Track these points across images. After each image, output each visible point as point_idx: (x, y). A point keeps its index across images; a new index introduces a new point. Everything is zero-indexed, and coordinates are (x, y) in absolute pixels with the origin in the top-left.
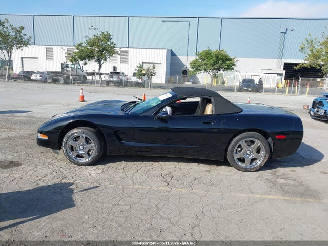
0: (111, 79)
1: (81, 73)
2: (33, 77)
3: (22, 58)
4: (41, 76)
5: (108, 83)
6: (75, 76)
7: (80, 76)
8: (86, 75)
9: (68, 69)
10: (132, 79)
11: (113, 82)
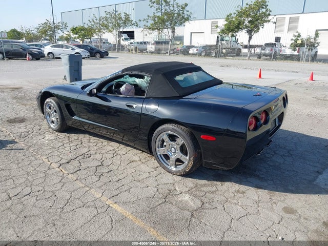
0: (263, 52)
1: (236, 46)
2: (191, 51)
3: (191, 33)
4: (197, 50)
5: (259, 56)
6: (228, 49)
7: (234, 49)
8: (241, 47)
9: (223, 42)
10: (286, 51)
11: (265, 55)
